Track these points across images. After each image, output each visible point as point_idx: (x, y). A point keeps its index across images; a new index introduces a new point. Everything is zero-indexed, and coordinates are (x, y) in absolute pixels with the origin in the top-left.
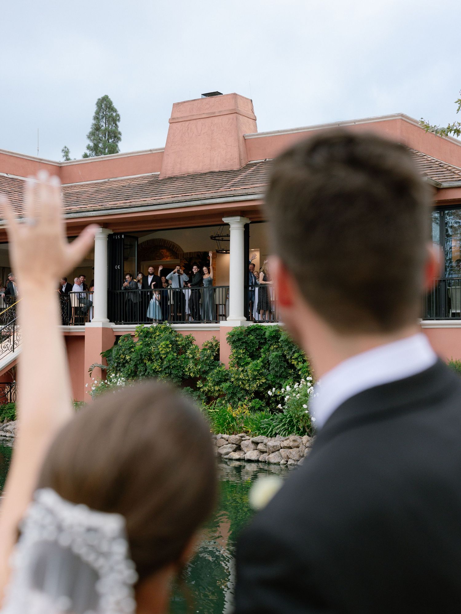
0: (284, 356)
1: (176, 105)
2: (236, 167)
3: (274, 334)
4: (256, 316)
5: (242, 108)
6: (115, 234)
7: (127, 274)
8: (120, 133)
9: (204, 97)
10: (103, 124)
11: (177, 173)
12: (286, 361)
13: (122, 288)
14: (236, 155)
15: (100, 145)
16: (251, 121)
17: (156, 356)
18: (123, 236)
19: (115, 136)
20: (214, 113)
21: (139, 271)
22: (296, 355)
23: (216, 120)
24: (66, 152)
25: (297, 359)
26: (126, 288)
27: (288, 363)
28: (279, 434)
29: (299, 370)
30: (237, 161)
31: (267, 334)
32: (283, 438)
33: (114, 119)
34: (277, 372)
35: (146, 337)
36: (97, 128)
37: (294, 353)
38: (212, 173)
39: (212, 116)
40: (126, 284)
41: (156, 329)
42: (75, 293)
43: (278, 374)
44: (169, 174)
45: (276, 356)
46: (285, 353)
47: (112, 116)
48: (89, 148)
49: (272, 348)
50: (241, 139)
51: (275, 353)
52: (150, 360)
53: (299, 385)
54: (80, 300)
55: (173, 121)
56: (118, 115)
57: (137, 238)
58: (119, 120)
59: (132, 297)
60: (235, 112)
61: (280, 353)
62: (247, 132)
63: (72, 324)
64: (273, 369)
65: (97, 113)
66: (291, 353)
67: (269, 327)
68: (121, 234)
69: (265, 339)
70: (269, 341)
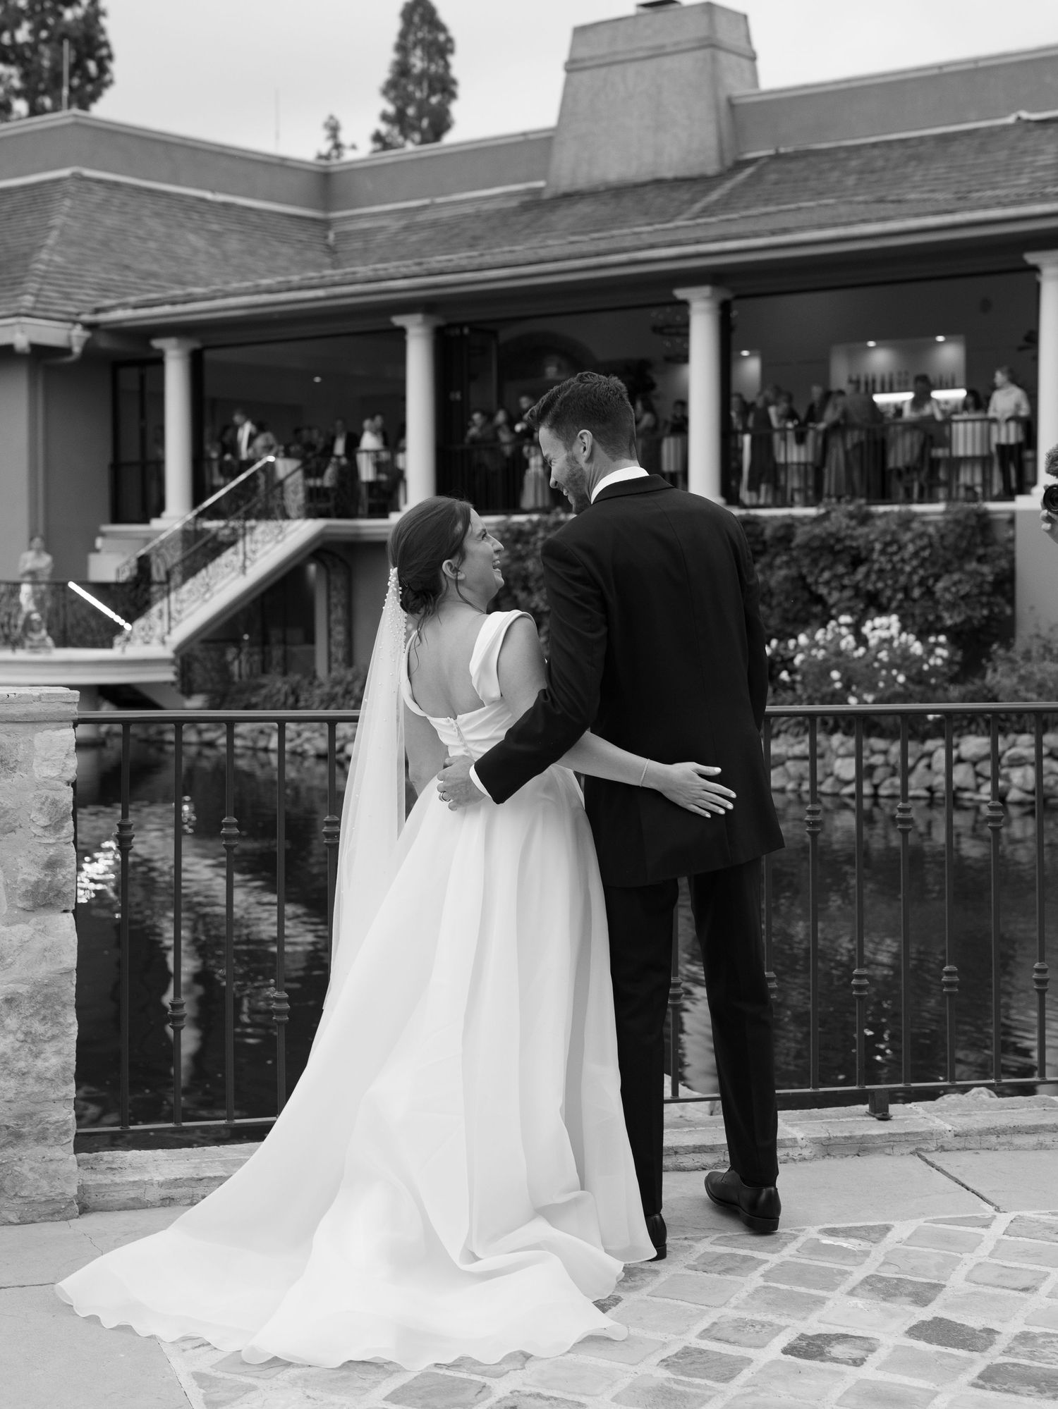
0: (802, 578)
1: (580, 32)
2: (712, 169)
3: (781, 533)
4: (745, 496)
5: (726, 34)
6: (450, 326)
7: (475, 411)
8: (454, 82)
9: (642, 10)
10: (418, 62)
11: (581, 183)
12: (807, 587)
13: (467, 440)
14: (712, 142)
15: (411, 111)
16: (745, 63)
17: (537, 580)
18: (466, 331)
19: (445, 86)
20: (663, 47)
21: (501, 406)
22: (826, 575)
23: (667, 63)
24: (333, 129)
25: (827, 583)
26: (474, 441)
27: (811, 593)
28: (786, 732)
29: (833, 606)
30: (713, 154)
31: (768, 533)
32: (792, 740)
33: (440, 48)
34: (786, 611)
35: (516, 541)
36: (402, 70)
37: (822, 570)
38: (658, 182)
39: (658, 53)
40: (473, 431)
41: (536, 525)
42: (367, 451)
43: (790, 615)
44: (565, 185)
45: (786, 578)
46: (805, 571)
47: (435, 42)
48: (385, 117)
49: (778, 561)
50: (723, 104)
51: (783, 573)
52: (526, 588)
53: (825, 634)
54: (379, 466)
55: (573, 67)
56: (449, 40)
57: (494, 334)
58: (452, 51)
59: (487, 458)
60: (711, 44)
61: (793, 572)
62: (737, 88)
63: (362, 517)
64: (779, 604)
65: (403, 35)
66: (816, 571)
67: (774, 518)
68: (461, 325)
69: (764, 543)
70: (772, 546)
